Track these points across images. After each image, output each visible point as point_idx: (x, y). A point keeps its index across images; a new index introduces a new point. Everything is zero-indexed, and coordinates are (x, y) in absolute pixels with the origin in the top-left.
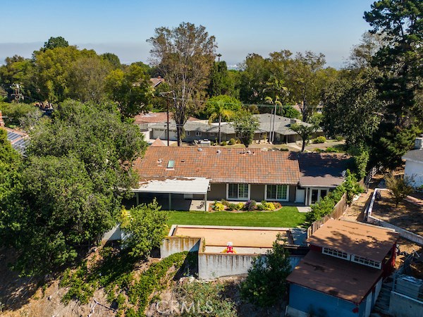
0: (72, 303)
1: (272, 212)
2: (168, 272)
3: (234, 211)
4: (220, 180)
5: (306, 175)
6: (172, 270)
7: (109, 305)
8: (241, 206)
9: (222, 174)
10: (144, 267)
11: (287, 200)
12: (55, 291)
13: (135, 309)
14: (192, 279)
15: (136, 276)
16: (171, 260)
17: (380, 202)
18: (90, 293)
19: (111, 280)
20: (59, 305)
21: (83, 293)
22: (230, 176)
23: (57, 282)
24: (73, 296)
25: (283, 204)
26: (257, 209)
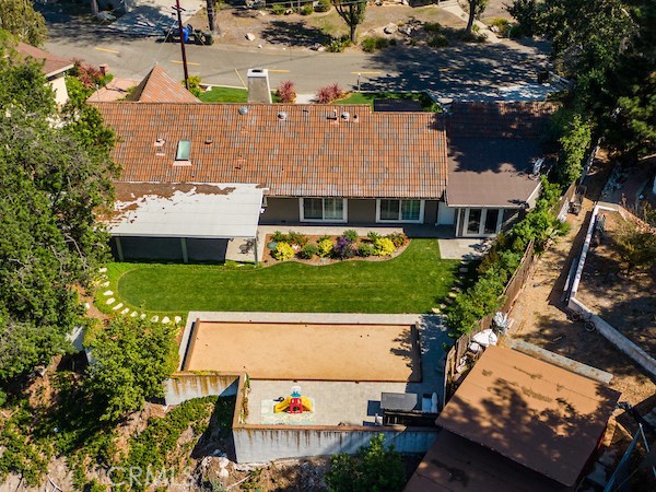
0: (13, 480)
1: (389, 259)
2: (181, 441)
3: (314, 262)
4: (285, 190)
6: (187, 437)
9: (291, 174)
10: (137, 423)
11: (422, 221)
14: (224, 462)
18: (42, 466)
21: (28, 464)
25: (413, 232)
26: (361, 253)
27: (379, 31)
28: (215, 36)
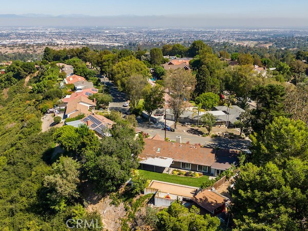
0: (113, 206)
2: (145, 201)
3: (181, 176)
4: (178, 160)
6: (147, 200)
7: (124, 209)
8: (185, 173)
9: (180, 157)
10: (138, 197)
12: (108, 200)
13: (133, 212)
14: (152, 205)
15: (135, 200)
16: (147, 196)
18: (119, 203)
19: (126, 200)
20: (109, 206)
21: (117, 203)
22: (182, 159)
23: (109, 197)
24: (113, 203)
25: (204, 174)
26: (191, 176)
27: (217, 133)
28: (176, 130)
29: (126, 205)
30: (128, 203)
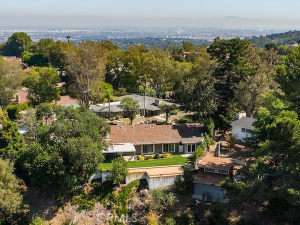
0: (84, 211)
1: (169, 158)
2: (133, 189)
3: (149, 160)
4: (138, 143)
5: (183, 137)
6: (135, 188)
7: (105, 209)
8: (153, 157)
9: (139, 140)
11: (174, 151)
13: (121, 207)
14: (146, 190)
16: (132, 183)
17: (223, 148)
18: (93, 205)
19: (103, 197)
20: (76, 213)
22: (143, 141)
23: (69, 203)
24: (84, 208)
25: (173, 154)
26: (162, 157)
29: (104, 204)
30: (106, 200)
